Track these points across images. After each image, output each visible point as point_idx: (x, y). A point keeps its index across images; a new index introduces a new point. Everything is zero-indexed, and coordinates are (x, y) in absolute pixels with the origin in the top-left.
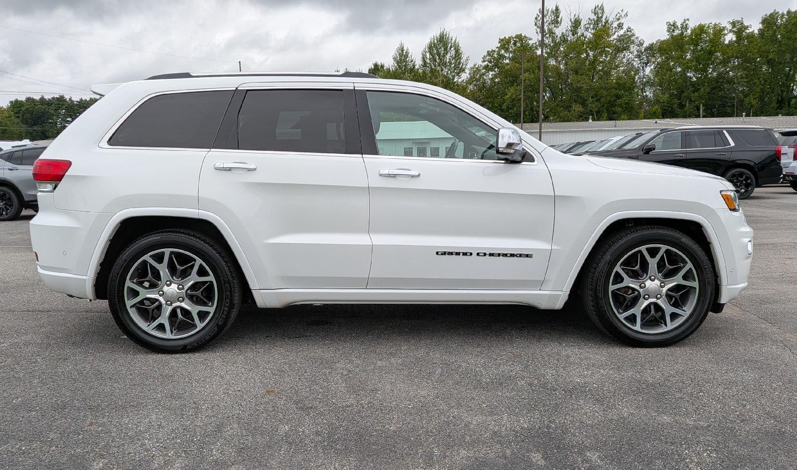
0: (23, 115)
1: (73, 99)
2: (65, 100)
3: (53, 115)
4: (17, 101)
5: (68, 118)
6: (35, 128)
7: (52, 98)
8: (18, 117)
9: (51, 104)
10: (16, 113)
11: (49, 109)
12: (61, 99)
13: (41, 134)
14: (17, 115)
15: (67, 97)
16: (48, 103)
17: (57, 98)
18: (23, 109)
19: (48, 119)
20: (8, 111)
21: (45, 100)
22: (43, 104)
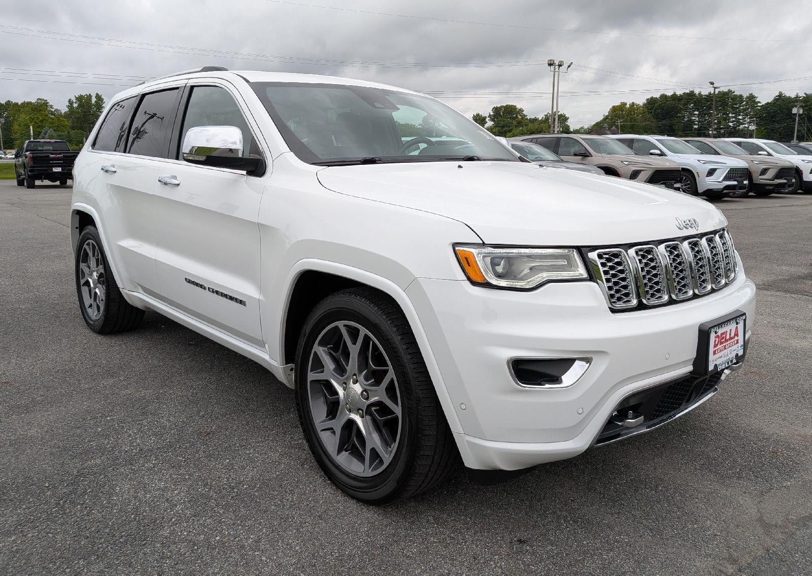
0: (655, 111)
1: (702, 93)
2: (694, 95)
3: (681, 109)
4: (652, 98)
5: (695, 111)
6: (664, 122)
7: (683, 94)
8: (651, 113)
9: (682, 99)
10: (650, 109)
11: (679, 103)
12: (692, 94)
13: (668, 128)
14: (650, 111)
15: (697, 92)
16: (679, 99)
17: (687, 93)
18: (656, 105)
19: (677, 113)
20: (643, 107)
21: (677, 95)
22: (673, 100)
